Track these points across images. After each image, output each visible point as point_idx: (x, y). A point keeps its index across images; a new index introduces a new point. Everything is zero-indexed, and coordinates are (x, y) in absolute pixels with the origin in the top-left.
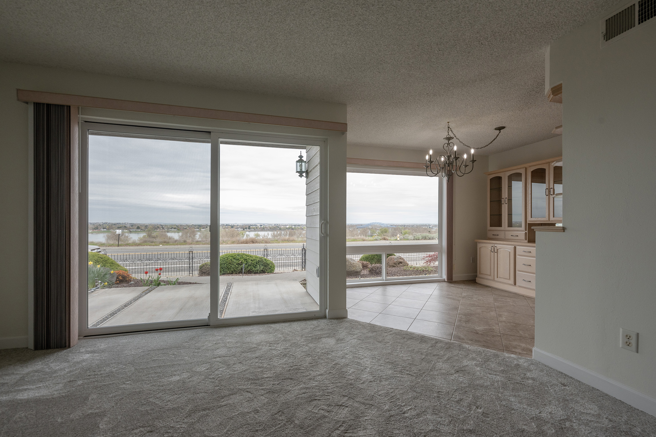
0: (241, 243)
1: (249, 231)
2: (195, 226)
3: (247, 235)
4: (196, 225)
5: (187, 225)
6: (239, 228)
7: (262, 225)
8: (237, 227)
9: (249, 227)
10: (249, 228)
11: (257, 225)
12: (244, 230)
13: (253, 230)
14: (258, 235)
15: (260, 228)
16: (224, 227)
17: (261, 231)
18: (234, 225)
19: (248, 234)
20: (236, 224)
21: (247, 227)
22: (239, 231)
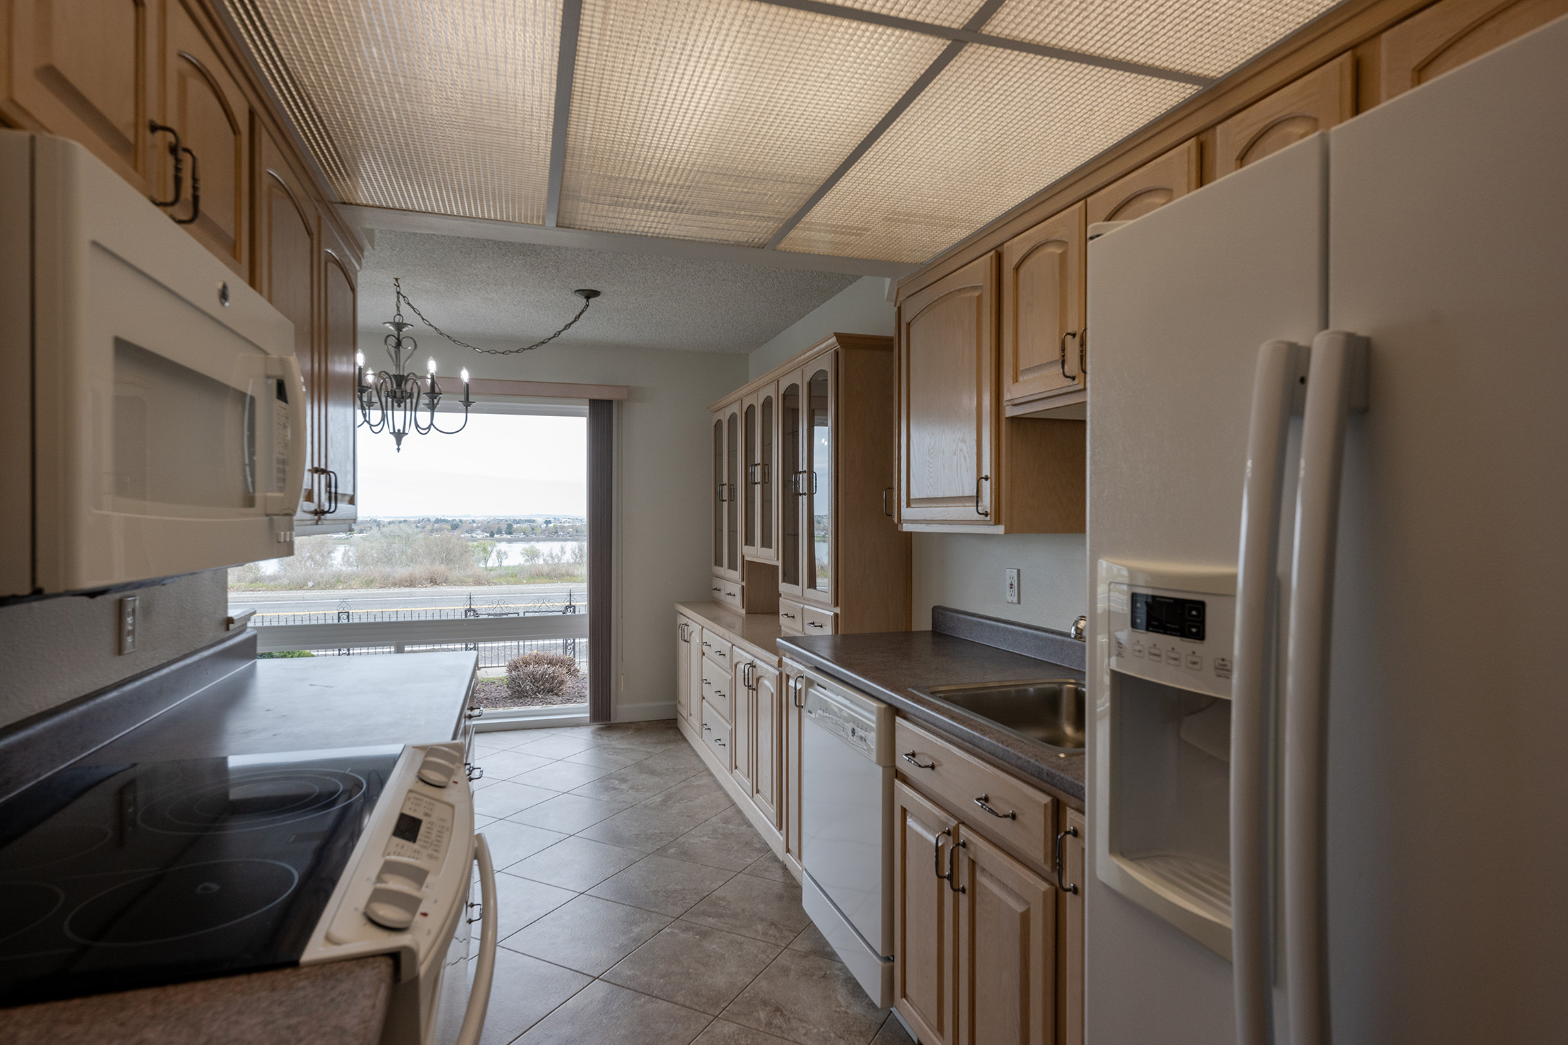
0: (395, 585)
1: (509, 541)
3: (499, 553)
6: (479, 532)
7: (550, 522)
8: (471, 526)
9: (510, 526)
10: (507, 530)
11: (534, 521)
12: (492, 535)
13: (522, 536)
14: (533, 555)
15: (543, 532)
16: (429, 527)
17: (549, 540)
18: (461, 521)
19: (503, 551)
20: (468, 516)
21: (504, 527)
22: (476, 541)
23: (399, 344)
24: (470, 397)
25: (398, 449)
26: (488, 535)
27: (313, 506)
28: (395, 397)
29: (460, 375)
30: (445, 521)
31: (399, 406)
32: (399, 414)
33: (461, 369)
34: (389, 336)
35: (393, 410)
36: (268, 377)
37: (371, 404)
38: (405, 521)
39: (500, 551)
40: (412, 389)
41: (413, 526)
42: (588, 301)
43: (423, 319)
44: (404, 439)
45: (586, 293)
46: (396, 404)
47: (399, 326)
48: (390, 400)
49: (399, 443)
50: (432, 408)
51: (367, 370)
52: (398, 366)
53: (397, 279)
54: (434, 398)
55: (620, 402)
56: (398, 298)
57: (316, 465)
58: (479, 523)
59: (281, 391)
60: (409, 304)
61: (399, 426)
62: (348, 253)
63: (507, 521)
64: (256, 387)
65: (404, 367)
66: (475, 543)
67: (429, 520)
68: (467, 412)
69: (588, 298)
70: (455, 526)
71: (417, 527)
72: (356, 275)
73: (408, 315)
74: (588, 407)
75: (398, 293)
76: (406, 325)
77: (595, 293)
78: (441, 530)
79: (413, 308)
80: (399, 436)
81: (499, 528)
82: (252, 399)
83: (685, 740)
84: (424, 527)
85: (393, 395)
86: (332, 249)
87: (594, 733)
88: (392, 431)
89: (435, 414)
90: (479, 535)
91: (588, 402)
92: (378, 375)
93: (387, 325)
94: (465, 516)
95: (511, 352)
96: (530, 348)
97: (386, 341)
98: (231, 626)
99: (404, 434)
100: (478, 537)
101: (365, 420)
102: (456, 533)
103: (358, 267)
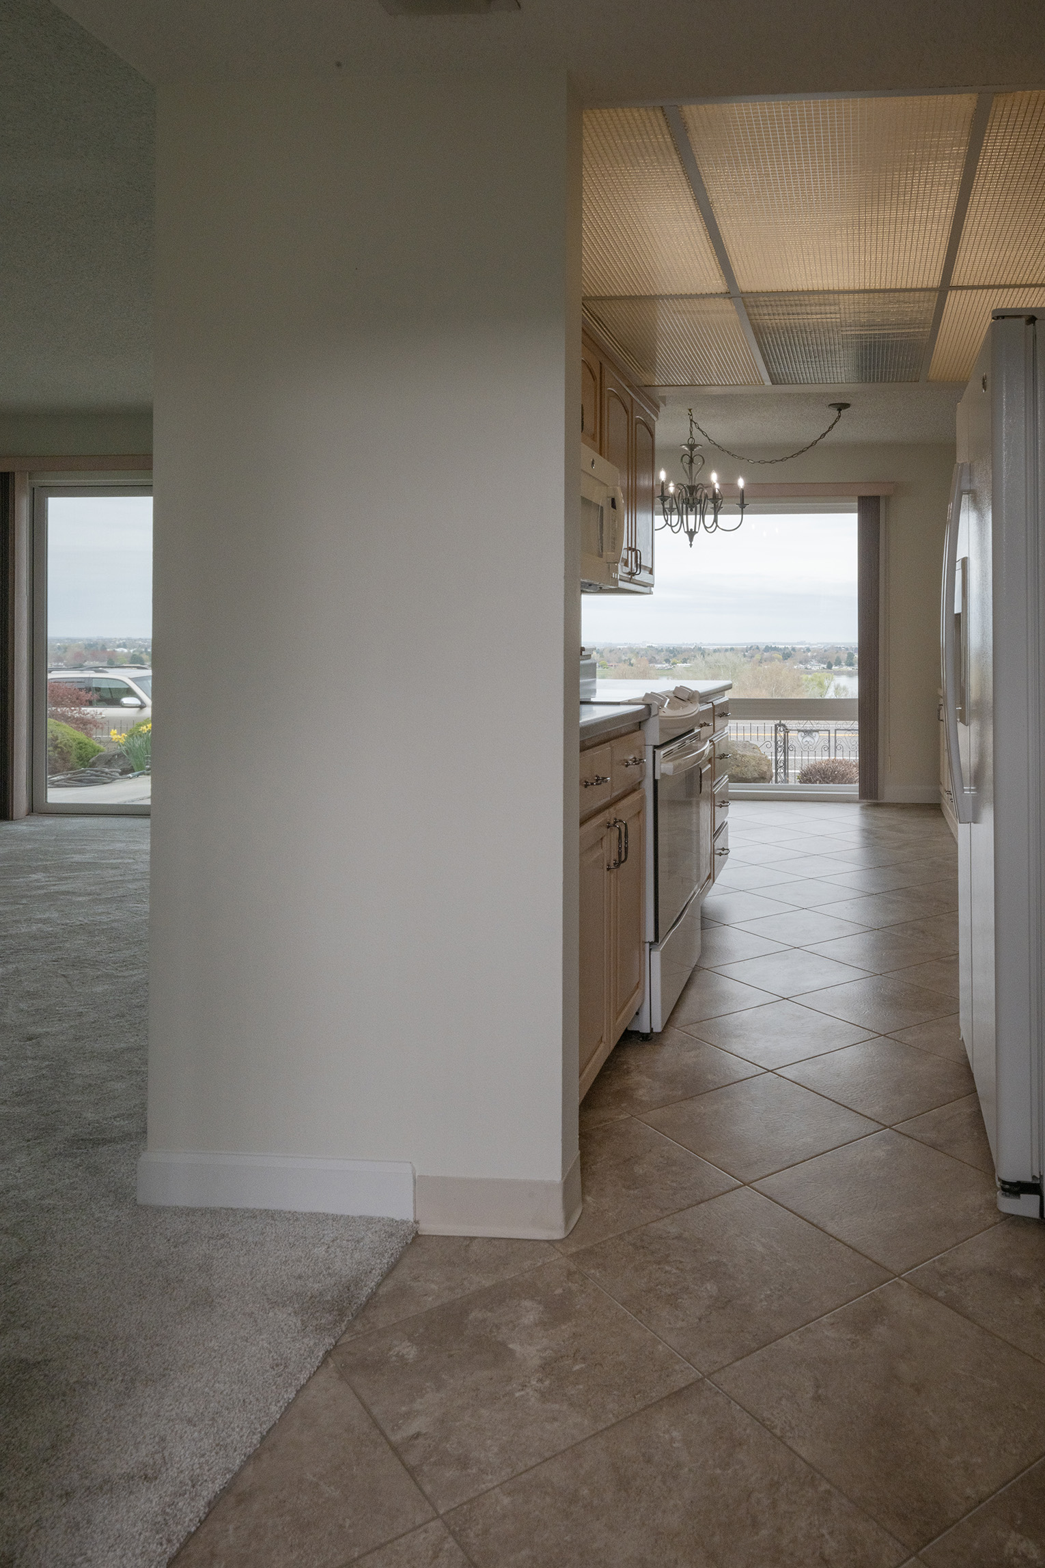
2: (659, 651)
4: (662, 650)
5: (631, 650)
6: (814, 662)
8: (806, 655)
10: (848, 660)
12: (830, 667)
16: (758, 657)
18: (794, 649)
19: (842, 685)
20: (803, 643)
22: (810, 674)
23: (691, 461)
24: (745, 500)
25: (691, 545)
26: (825, 666)
27: (628, 570)
28: (688, 503)
29: (737, 482)
30: (776, 649)
31: (691, 510)
32: (691, 518)
33: (737, 479)
34: (683, 456)
35: (687, 515)
36: (608, 497)
37: (671, 510)
38: (732, 649)
39: (838, 686)
40: (701, 496)
41: (740, 655)
42: (840, 412)
43: (710, 440)
44: (696, 537)
45: (839, 406)
46: (689, 509)
47: (692, 447)
48: (684, 506)
49: (691, 540)
50: (716, 511)
51: (669, 483)
52: (691, 479)
53: (690, 410)
54: (716, 503)
55: (887, 498)
56: (691, 425)
57: (630, 546)
58: (814, 652)
59: (614, 506)
60: (699, 428)
61: (691, 526)
62: (649, 412)
63: (847, 649)
64: (604, 503)
65: (695, 478)
66: (810, 676)
67: (758, 648)
68: (742, 514)
69: (840, 410)
70: (787, 655)
71: (745, 656)
72: (654, 425)
73: (699, 438)
74: (857, 504)
75: (691, 420)
76: (697, 445)
77: (846, 406)
78: (772, 659)
79: (702, 432)
80: (691, 534)
81: (838, 658)
82: (602, 507)
83: (944, 817)
84: (752, 657)
85: (686, 501)
86: (640, 416)
87: (862, 808)
88: (686, 530)
89: (719, 516)
90: (815, 667)
91: (857, 498)
92: (676, 486)
93: (684, 446)
94: (798, 644)
95: (777, 461)
96: (792, 456)
97: (682, 459)
98: (583, 653)
99: (695, 532)
100: (813, 668)
101: (667, 523)
102: (788, 663)
103: (655, 418)
